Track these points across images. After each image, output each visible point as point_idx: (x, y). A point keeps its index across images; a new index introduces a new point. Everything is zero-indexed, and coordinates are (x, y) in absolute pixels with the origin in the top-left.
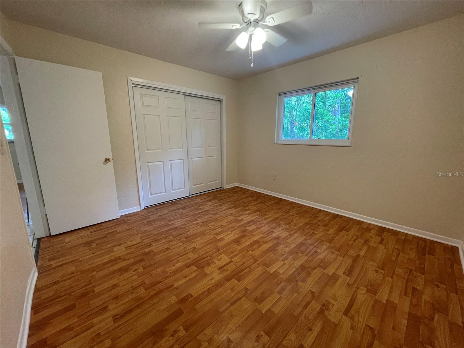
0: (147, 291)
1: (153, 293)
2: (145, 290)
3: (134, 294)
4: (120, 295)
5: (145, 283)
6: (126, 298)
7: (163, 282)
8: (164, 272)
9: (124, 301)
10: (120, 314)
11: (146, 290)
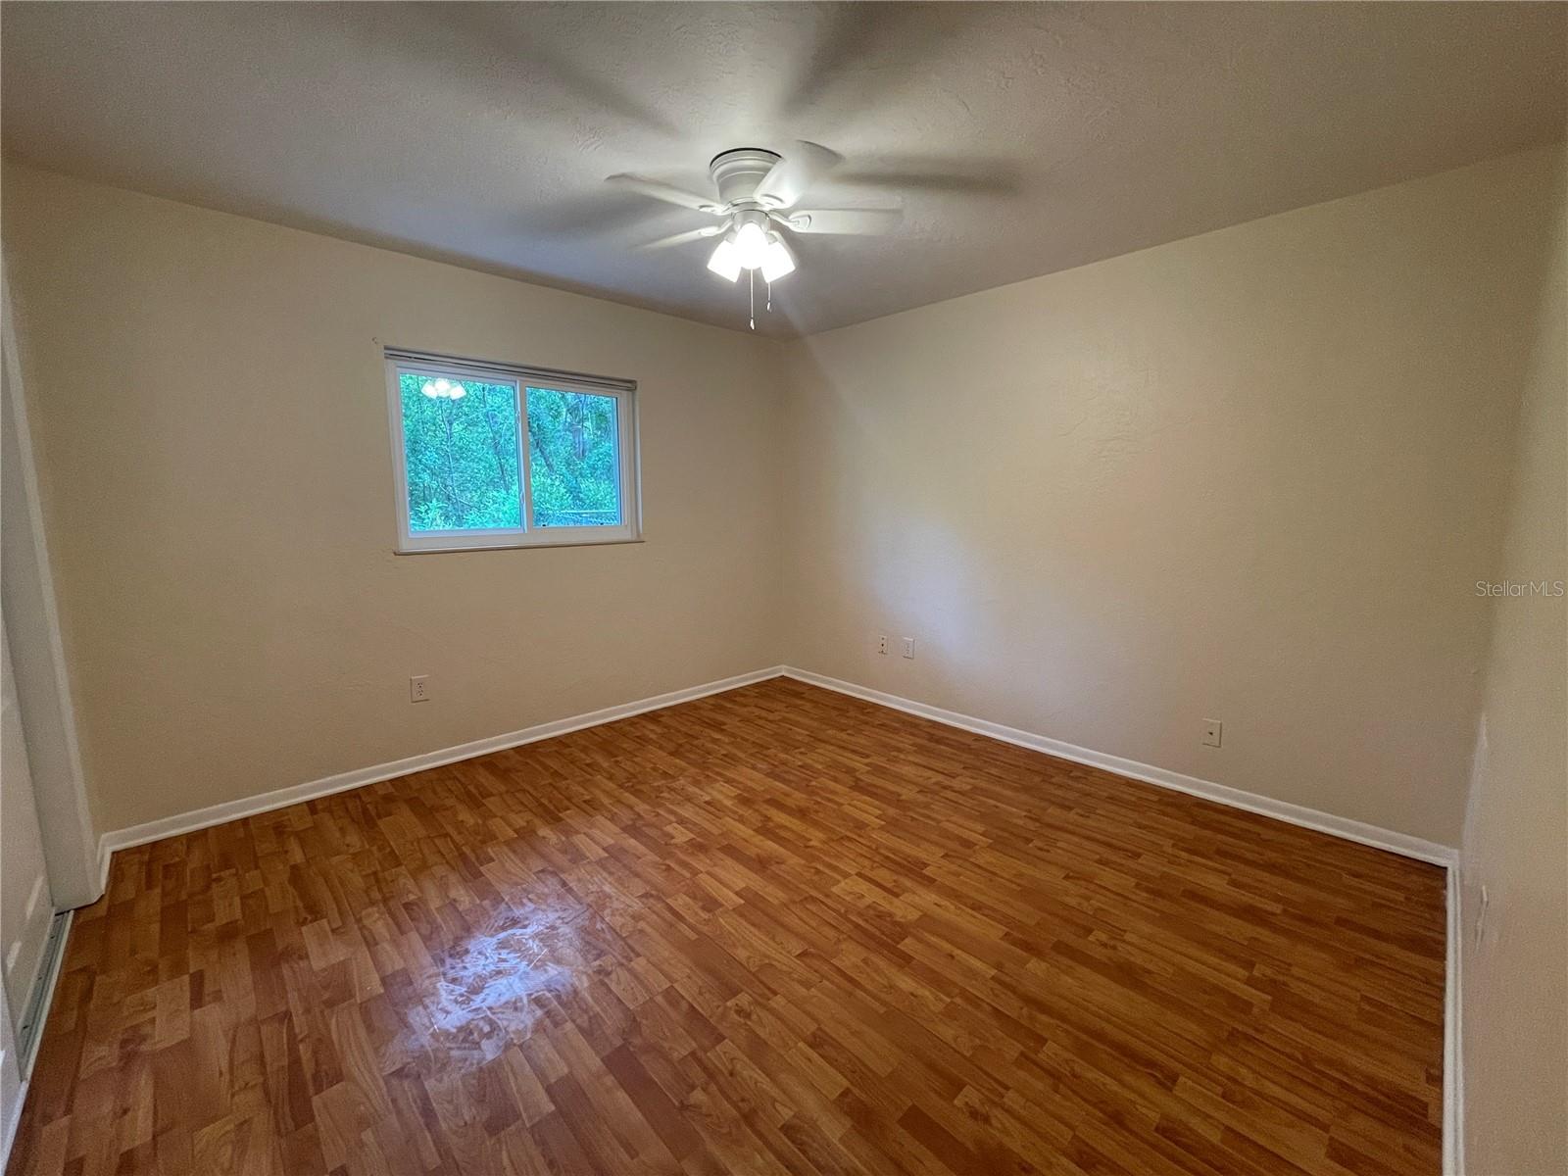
0: (1045, 1034)
1: (1044, 1018)
2: (1045, 1044)
3: (1077, 1069)
4: (1105, 1113)
5: (1022, 1054)
6: (1102, 1088)
7: (993, 1004)
8: (950, 1013)
9: (1114, 1086)
10: (1151, 1075)
11: (1046, 1040)
